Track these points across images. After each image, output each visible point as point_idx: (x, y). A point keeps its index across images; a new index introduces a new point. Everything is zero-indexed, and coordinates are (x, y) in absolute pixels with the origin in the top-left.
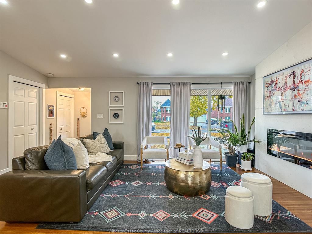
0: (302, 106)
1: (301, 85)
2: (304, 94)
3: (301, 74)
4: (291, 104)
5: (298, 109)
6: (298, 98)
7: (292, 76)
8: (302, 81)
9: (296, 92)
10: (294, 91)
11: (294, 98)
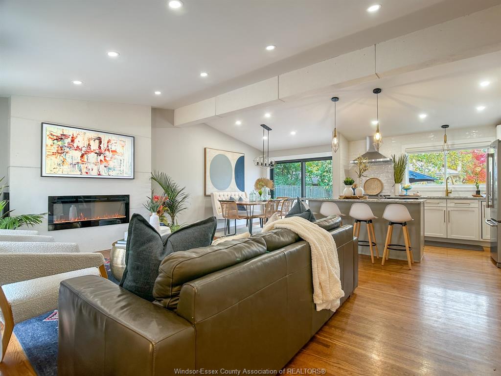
0: (108, 172)
1: (107, 152)
2: (111, 162)
3: (108, 143)
4: (95, 168)
5: (104, 174)
6: (105, 164)
7: (97, 141)
8: (108, 149)
9: (102, 157)
10: (100, 156)
11: (99, 162)
